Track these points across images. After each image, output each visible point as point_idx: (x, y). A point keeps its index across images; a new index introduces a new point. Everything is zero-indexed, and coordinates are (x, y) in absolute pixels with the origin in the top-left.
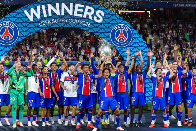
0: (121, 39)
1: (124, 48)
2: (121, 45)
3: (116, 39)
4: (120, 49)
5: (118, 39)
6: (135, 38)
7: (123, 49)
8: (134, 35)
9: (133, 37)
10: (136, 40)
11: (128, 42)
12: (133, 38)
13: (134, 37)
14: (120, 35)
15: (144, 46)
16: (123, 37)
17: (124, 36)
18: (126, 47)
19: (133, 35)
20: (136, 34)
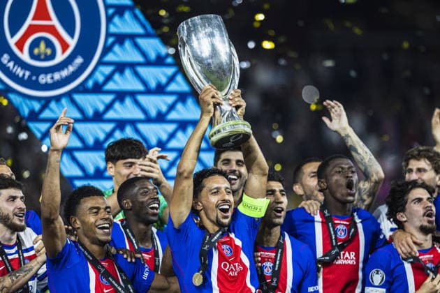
0: (42, 45)
1: (58, 99)
2: (44, 79)
3: (12, 42)
4: (37, 106)
5: (20, 45)
6: (120, 39)
7: (53, 105)
8: (116, 20)
9: (108, 35)
10: (125, 53)
11: (79, 60)
12: (111, 40)
13: (113, 29)
14: (34, 19)
15: (173, 87)
16: (52, 30)
17: (55, 22)
18: (69, 95)
19: (109, 19)
20: (127, 15)
